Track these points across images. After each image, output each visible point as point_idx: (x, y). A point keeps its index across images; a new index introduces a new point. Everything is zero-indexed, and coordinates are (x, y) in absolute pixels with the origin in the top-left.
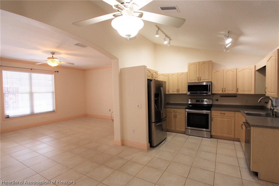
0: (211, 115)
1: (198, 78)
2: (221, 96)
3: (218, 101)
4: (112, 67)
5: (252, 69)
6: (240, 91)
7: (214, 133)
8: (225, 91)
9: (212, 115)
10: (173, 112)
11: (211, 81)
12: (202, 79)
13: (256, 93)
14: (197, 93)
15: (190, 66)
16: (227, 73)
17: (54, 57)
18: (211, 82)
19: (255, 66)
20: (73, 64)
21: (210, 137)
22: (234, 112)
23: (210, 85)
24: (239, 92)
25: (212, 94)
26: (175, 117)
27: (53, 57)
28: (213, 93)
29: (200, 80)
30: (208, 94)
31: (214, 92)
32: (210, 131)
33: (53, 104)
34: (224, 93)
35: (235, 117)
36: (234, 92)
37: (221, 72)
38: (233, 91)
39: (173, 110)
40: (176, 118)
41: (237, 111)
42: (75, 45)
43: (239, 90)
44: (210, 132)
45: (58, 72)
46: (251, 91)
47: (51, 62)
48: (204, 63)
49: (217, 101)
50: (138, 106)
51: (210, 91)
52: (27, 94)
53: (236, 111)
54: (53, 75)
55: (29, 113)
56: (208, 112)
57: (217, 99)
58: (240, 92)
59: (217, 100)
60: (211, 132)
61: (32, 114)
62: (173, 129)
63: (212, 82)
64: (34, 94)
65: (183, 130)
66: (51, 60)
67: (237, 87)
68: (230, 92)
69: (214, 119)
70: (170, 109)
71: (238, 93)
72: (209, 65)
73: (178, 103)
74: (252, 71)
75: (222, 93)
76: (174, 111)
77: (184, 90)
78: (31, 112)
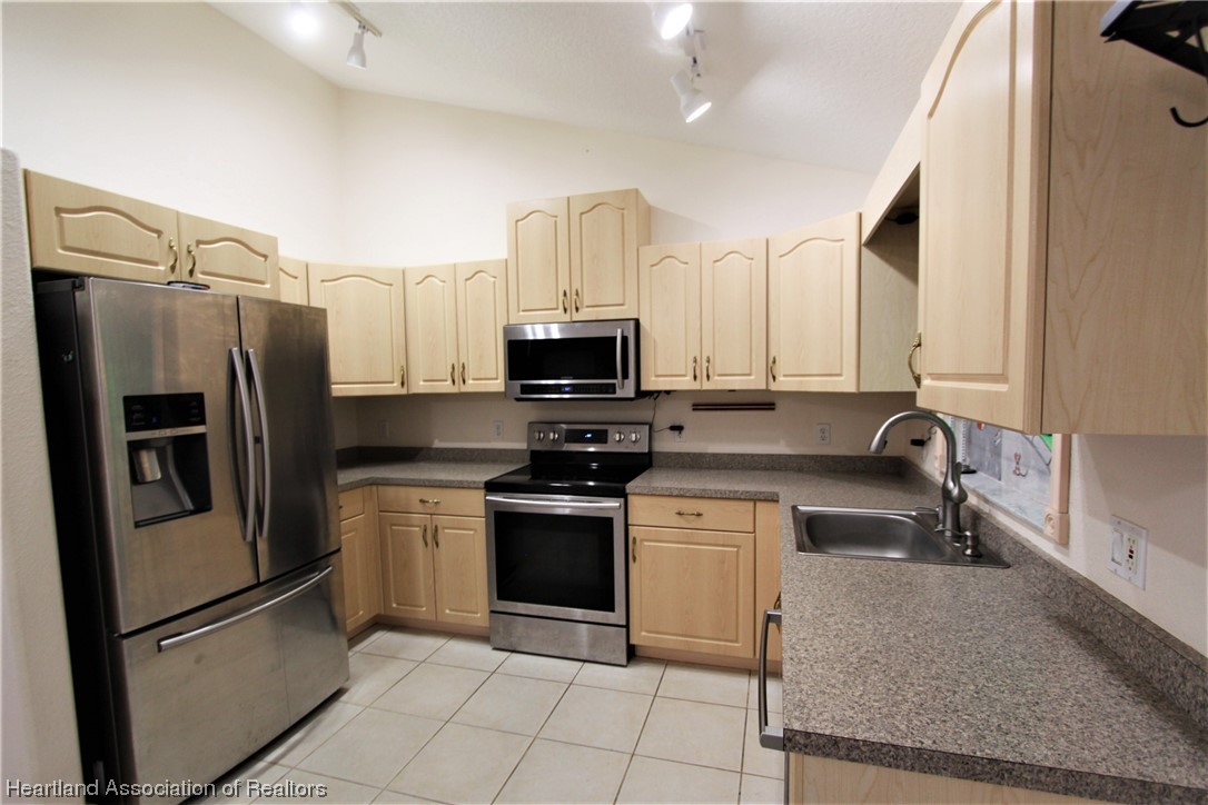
0: (627, 526)
1: (565, 294)
2: (697, 407)
3: (684, 432)
5: (842, 240)
6: (785, 376)
7: (643, 633)
8: (708, 377)
9: (629, 522)
10: (419, 507)
11: (636, 317)
12: (585, 304)
13: (865, 388)
14: (558, 389)
15: (519, 223)
16: (718, 264)
18: (637, 322)
19: (861, 215)
21: (624, 662)
22: (752, 504)
23: (625, 340)
24: (782, 378)
25: (641, 394)
26: (433, 537)
28: (644, 387)
29: (577, 309)
30: (619, 394)
31: (651, 383)
32: (624, 623)
34: (707, 386)
35: (754, 532)
36: (754, 382)
37: (686, 263)
38: (749, 375)
39: (416, 494)
40: (437, 545)
41: (766, 500)
43: (780, 369)
44: (624, 630)
46: (840, 375)
48: (596, 204)
49: (677, 433)
51: (625, 376)
53: (760, 500)
56: (609, 505)
57: (677, 424)
58: (784, 384)
59: (678, 428)
60: (627, 626)
62: (423, 612)
63: (641, 321)
65: (479, 617)
67: (773, 353)
68: (737, 383)
69: (646, 550)
70: (402, 491)
71: (774, 387)
72: (623, 215)
73: (472, 451)
74: (842, 247)
75: (695, 386)
76: (422, 501)
77: (490, 373)
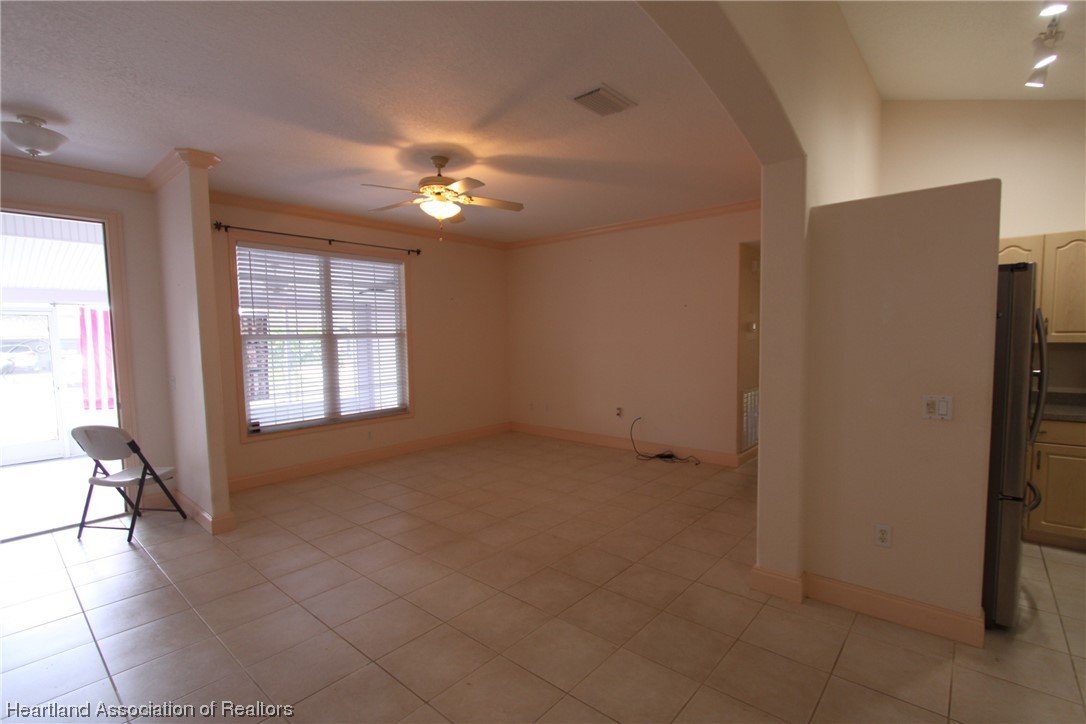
4: (759, 207)
17: (443, 174)
20: (518, 207)
27: (439, 175)
33: (401, 383)
40: (1038, 467)
42: (575, 99)
45: (418, 252)
47: (435, 197)
50: (931, 406)
52: (316, 341)
54: (402, 267)
55: (323, 417)
61: (334, 420)
64: (339, 341)
66: (437, 189)
78: (329, 414)
